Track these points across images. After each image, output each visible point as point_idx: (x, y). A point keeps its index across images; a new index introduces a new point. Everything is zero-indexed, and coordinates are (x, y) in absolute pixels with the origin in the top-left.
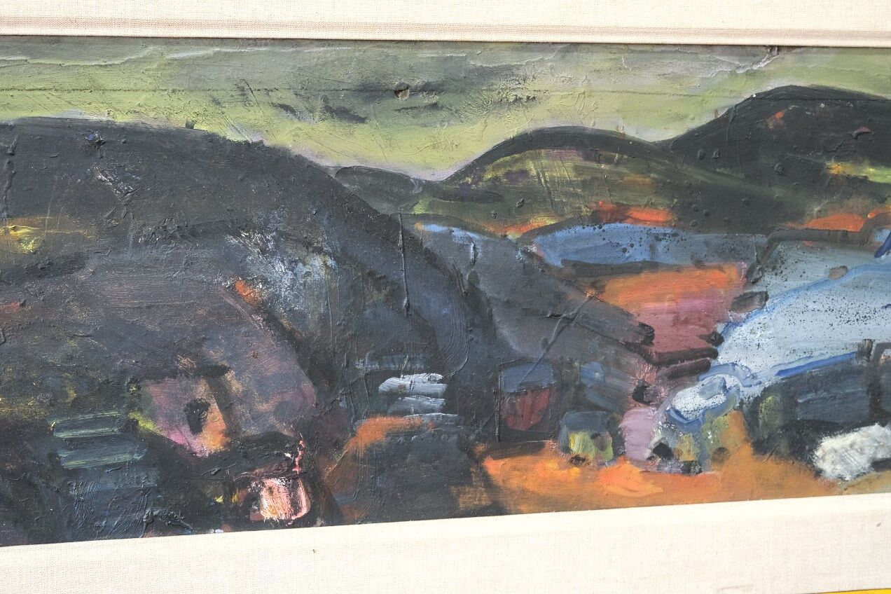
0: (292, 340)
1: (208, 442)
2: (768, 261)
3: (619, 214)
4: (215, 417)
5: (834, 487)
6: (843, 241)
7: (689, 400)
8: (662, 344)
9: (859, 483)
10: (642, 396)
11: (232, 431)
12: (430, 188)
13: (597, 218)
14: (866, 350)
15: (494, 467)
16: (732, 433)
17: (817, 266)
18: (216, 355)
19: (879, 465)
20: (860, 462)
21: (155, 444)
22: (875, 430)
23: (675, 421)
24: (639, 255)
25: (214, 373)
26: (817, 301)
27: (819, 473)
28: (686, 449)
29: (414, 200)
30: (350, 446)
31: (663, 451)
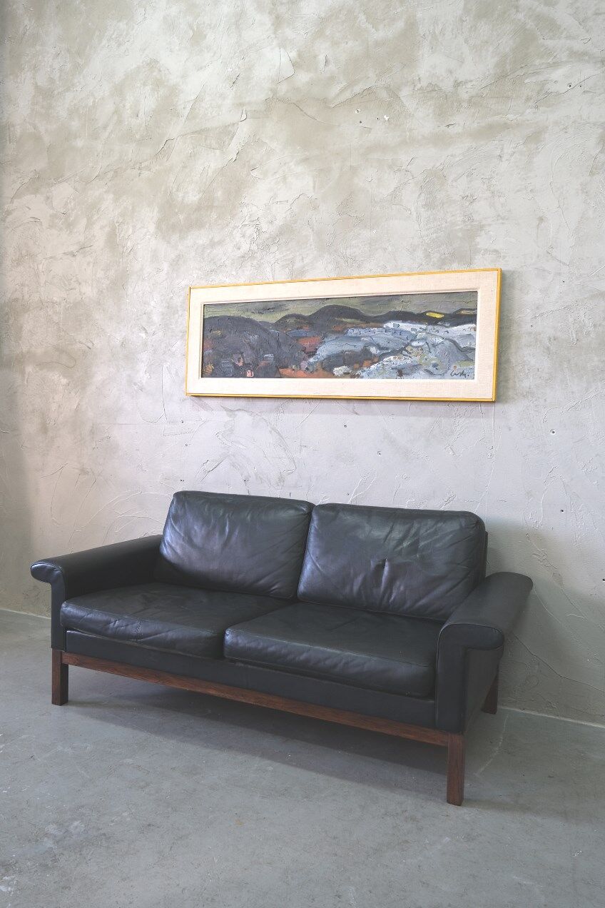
0: (252, 348)
1: (241, 364)
2: (325, 336)
3: (301, 328)
4: (242, 361)
5: (337, 377)
6: (339, 332)
7: (312, 360)
8: (307, 351)
9: (341, 377)
10: (304, 359)
11: (244, 363)
12: (272, 324)
13: (297, 329)
14: (343, 352)
15: (281, 370)
16: (319, 368)
17: (334, 337)
18: (242, 350)
19: (345, 373)
20: (342, 373)
21: (234, 364)
22: (344, 367)
23: (310, 364)
24: (304, 335)
25: (242, 353)
26: (334, 343)
27: (334, 374)
28: (311, 368)
29: (269, 326)
30: (260, 366)
31: (307, 369)
